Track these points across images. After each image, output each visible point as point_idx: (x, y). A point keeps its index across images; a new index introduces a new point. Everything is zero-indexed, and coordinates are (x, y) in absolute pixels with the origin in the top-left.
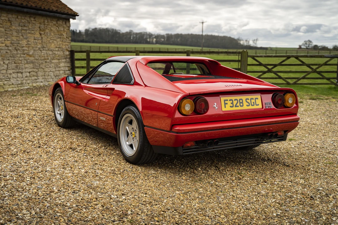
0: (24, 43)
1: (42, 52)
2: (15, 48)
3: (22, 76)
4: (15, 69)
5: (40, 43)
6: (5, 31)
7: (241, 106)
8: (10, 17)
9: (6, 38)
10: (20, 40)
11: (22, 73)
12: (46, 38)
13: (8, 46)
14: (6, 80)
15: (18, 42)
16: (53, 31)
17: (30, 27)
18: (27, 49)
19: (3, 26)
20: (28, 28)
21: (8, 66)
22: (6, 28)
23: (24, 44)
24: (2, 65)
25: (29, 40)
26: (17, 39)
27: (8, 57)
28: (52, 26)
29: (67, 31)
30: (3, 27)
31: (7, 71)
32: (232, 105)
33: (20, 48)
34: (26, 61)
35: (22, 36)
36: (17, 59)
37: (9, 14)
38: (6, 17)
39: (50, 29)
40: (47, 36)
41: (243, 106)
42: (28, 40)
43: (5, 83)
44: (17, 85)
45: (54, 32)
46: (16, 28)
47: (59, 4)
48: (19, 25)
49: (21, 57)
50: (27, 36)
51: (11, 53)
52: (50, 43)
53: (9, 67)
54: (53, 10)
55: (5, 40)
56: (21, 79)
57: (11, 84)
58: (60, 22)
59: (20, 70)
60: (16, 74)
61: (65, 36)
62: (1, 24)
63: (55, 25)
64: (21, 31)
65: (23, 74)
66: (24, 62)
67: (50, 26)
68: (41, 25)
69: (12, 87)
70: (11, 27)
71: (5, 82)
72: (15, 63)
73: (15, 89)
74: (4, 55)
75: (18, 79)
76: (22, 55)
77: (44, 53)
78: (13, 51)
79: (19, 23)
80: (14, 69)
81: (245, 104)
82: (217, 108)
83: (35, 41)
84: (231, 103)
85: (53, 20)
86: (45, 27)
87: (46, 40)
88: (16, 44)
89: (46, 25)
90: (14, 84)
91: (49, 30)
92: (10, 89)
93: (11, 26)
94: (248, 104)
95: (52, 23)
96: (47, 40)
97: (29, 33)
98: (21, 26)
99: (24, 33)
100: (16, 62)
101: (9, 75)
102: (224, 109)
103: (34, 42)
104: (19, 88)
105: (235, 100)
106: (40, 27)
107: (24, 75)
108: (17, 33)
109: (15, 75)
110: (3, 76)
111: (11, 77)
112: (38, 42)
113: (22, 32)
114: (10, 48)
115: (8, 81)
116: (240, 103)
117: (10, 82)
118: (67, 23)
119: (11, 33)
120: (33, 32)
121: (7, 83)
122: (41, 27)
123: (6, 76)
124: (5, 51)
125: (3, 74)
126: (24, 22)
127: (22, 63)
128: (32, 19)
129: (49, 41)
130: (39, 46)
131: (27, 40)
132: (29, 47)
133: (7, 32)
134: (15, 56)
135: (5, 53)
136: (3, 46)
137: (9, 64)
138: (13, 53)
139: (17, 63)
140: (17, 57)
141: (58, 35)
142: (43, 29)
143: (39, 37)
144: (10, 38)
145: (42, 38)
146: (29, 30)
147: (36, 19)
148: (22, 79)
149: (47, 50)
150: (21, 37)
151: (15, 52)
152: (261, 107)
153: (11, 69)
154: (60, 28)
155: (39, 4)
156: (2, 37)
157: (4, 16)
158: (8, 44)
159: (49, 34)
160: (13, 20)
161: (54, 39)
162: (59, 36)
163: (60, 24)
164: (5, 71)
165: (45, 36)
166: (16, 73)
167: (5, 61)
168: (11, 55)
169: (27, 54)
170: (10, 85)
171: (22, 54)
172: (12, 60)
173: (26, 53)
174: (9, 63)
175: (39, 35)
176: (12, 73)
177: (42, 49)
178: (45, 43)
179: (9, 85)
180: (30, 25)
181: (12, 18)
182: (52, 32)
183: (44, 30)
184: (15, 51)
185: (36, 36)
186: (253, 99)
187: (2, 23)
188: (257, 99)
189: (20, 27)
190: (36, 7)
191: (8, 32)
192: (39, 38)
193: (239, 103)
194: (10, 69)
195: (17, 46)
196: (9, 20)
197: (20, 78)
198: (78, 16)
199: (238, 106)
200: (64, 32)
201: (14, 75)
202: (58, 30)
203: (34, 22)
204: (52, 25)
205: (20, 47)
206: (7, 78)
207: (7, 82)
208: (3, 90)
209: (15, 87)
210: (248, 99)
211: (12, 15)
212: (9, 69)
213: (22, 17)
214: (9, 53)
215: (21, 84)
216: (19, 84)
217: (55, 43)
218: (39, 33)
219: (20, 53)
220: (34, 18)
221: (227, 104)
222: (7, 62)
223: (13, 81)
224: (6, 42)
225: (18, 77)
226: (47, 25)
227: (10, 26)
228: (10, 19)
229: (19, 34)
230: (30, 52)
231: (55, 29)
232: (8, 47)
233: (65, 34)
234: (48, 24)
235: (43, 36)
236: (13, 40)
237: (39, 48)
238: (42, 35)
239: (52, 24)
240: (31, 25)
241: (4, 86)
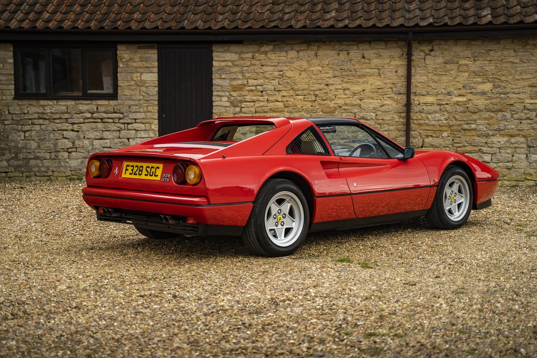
7: (139, 175)
32: (131, 172)
41: (140, 175)
81: (144, 172)
94: (147, 173)
102: (123, 176)
105: (136, 166)
116: (140, 171)
152: (159, 179)
186: (153, 167)
188: (158, 168)
193: (138, 170)
199: (136, 174)
210: (149, 167)
221: (128, 170)
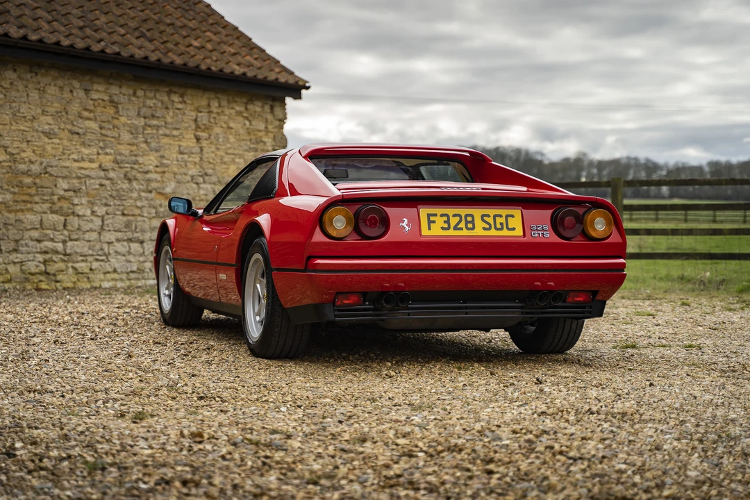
0: (151, 162)
1: (199, 188)
2: (125, 175)
3: (141, 252)
4: (124, 230)
5: (195, 163)
6: (101, 128)
7: (468, 229)
8: (114, 92)
9: (101, 148)
10: (141, 154)
11: (142, 242)
12: (213, 150)
13: (106, 168)
14: (97, 260)
15: (134, 158)
16: (232, 131)
17: (169, 120)
18: (159, 179)
19: (95, 116)
20: (163, 123)
21: (103, 221)
22: (104, 122)
23: (150, 165)
24: (89, 219)
25: (166, 155)
26: (131, 151)
27: (106, 198)
28: (230, 118)
29: (276, 130)
30: (96, 120)
31: (100, 234)
32: (446, 225)
33: (139, 175)
34: (153, 211)
35: (146, 142)
36: (128, 203)
37: (111, 84)
38: (105, 92)
39: (224, 125)
40: (216, 144)
41: (473, 228)
42: (161, 153)
43: (93, 267)
44: (128, 273)
45: (237, 134)
46: (129, 122)
47: (256, 56)
48: (139, 114)
49: (140, 198)
50: (159, 142)
51: (113, 188)
52: (225, 163)
53: (108, 225)
54: (232, 73)
55: (98, 154)
56: (137, 258)
57: (111, 270)
58: (256, 107)
59: (137, 232)
60: (125, 243)
61: (268, 144)
62: (91, 111)
63: (239, 113)
64: (144, 129)
65: (145, 244)
66: (149, 213)
67: (226, 118)
68: (200, 114)
69: (114, 280)
70: (117, 119)
71: (95, 265)
72: (123, 214)
73: (119, 284)
74: (95, 191)
75: (131, 258)
76: (143, 194)
77: (207, 189)
78: (119, 182)
79: (139, 108)
80: (121, 231)
81: (479, 224)
82: (407, 228)
83: (182, 158)
84: (445, 222)
85: (236, 102)
86: (212, 120)
87: (213, 155)
88: (128, 163)
89: (213, 115)
90: (119, 270)
91: (222, 127)
92: (106, 285)
93: (117, 116)
94: (487, 226)
95: (233, 108)
96: (216, 155)
97: (167, 136)
98: (145, 118)
99: (151, 136)
100: (126, 212)
101: (105, 246)
102: (425, 232)
103: (178, 160)
104: (133, 282)
106: (196, 120)
107: (146, 249)
108: (132, 134)
109: (123, 246)
110: (89, 249)
111: (111, 252)
112: (190, 159)
113: (146, 132)
114: (112, 174)
115: (102, 260)
116: (467, 222)
117: (107, 264)
118: (278, 111)
119: (117, 136)
120: (175, 133)
121: (101, 266)
122: (199, 119)
123: (98, 247)
124: (98, 182)
125: (89, 241)
126: (152, 105)
127: (143, 216)
128: (176, 98)
129: (222, 158)
130: (193, 171)
131: (158, 154)
132: (164, 172)
133: (103, 132)
134: (124, 196)
135: (97, 187)
136: (93, 169)
137: (106, 217)
138: (119, 187)
139: (128, 215)
140: (131, 198)
141: (249, 143)
142: (204, 125)
143: (194, 147)
144: (112, 149)
145: (202, 149)
146: (166, 127)
147: (185, 99)
148: (142, 259)
149: (214, 184)
150: (144, 145)
151: (126, 186)
152: (521, 234)
153: (112, 229)
154: (254, 123)
155: (197, 57)
156: (93, 144)
157: (97, 91)
158: (107, 164)
159: (221, 140)
160: (122, 99)
161: (236, 152)
162: (252, 146)
163: (255, 112)
164: (94, 236)
165: (211, 143)
166: (124, 240)
167: (96, 208)
168: (114, 193)
169: (159, 191)
170: (109, 272)
171: (143, 191)
172: (115, 205)
173: (155, 189)
174: (108, 214)
175: (195, 141)
176: (114, 240)
177: (201, 180)
178: (210, 163)
179: (105, 273)
180: (168, 113)
181: (122, 96)
182: (231, 134)
183: (207, 128)
184: (126, 181)
185: (184, 144)
186: (501, 216)
187: (92, 108)
188: (513, 216)
189: (142, 119)
190: (185, 65)
191: (109, 133)
192: (194, 151)
193: (463, 222)
194: (109, 231)
195: (132, 168)
196: (112, 101)
197: (134, 255)
198: (308, 88)
199: (462, 229)
200: (266, 135)
201: (120, 247)
202: (248, 129)
203: (180, 106)
204: (231, 114)
205: (140, 172)
206: (100, 253)
207: (98, 263)
208: (89, 286)
209: (121, 280)
210: (489, 216)
211: (120, 87)
212: (107, 229)
213: (148, 94)
214: (109, 188)
215: (139, 273)
216: (132, 272)
217: (238, 163)
218: (192, 136)
219: (137, 187)
220: (182, 96)
221: (434, 222)
222: (101, 211)
223: (115, 262)
224: (101, 157)
225: (129, 253)
226: (218, 114)
227: (113, 117)
228: (116, 99)
229: (136, 138)
230: (167, 186)
231: (239, 126)
232: (107, 170)
233: (270, 140)
234: (220, 111)
235: (204, 143)
236: (120, 154)
237: (192, 177)
238: (201, 141)
239: (233, 111)
240: (171, 114)
241: (91, 276)
